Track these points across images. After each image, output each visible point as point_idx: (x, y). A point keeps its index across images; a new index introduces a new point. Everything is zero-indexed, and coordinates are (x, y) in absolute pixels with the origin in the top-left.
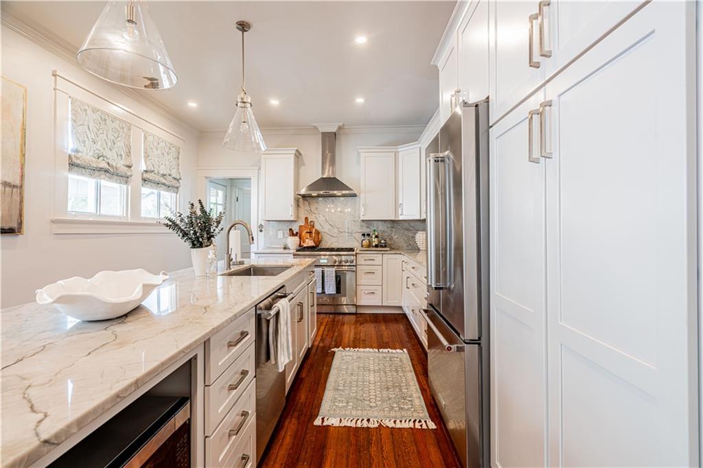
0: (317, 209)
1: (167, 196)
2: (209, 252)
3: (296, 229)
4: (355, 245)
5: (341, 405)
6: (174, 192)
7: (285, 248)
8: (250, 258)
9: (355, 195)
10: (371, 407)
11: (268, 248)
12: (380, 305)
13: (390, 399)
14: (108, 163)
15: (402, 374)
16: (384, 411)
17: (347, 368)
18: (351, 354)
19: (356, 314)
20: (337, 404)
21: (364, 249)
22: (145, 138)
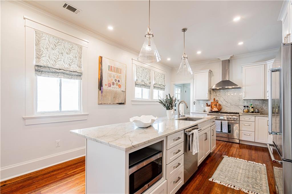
0: (219, 95)
1: (161, 92)
2: (172, 111)
3: (209, 103)
4: (240, 111)
5: (222, 177)
6: (163, 90)
7: (204, 111)
8: (190, 114)
9: (240, 88)
10: (237, 182)
11: (197, 111)
12: (254, 141)
13: (248, 182)
14: (145, 83)
15: (259, 174)
16: (244, 186)
17: (229, 165)
18: (232, 159)
19: (239, 144)
20: (220, 176)
21: (244, 113)
22: (155, 73)
